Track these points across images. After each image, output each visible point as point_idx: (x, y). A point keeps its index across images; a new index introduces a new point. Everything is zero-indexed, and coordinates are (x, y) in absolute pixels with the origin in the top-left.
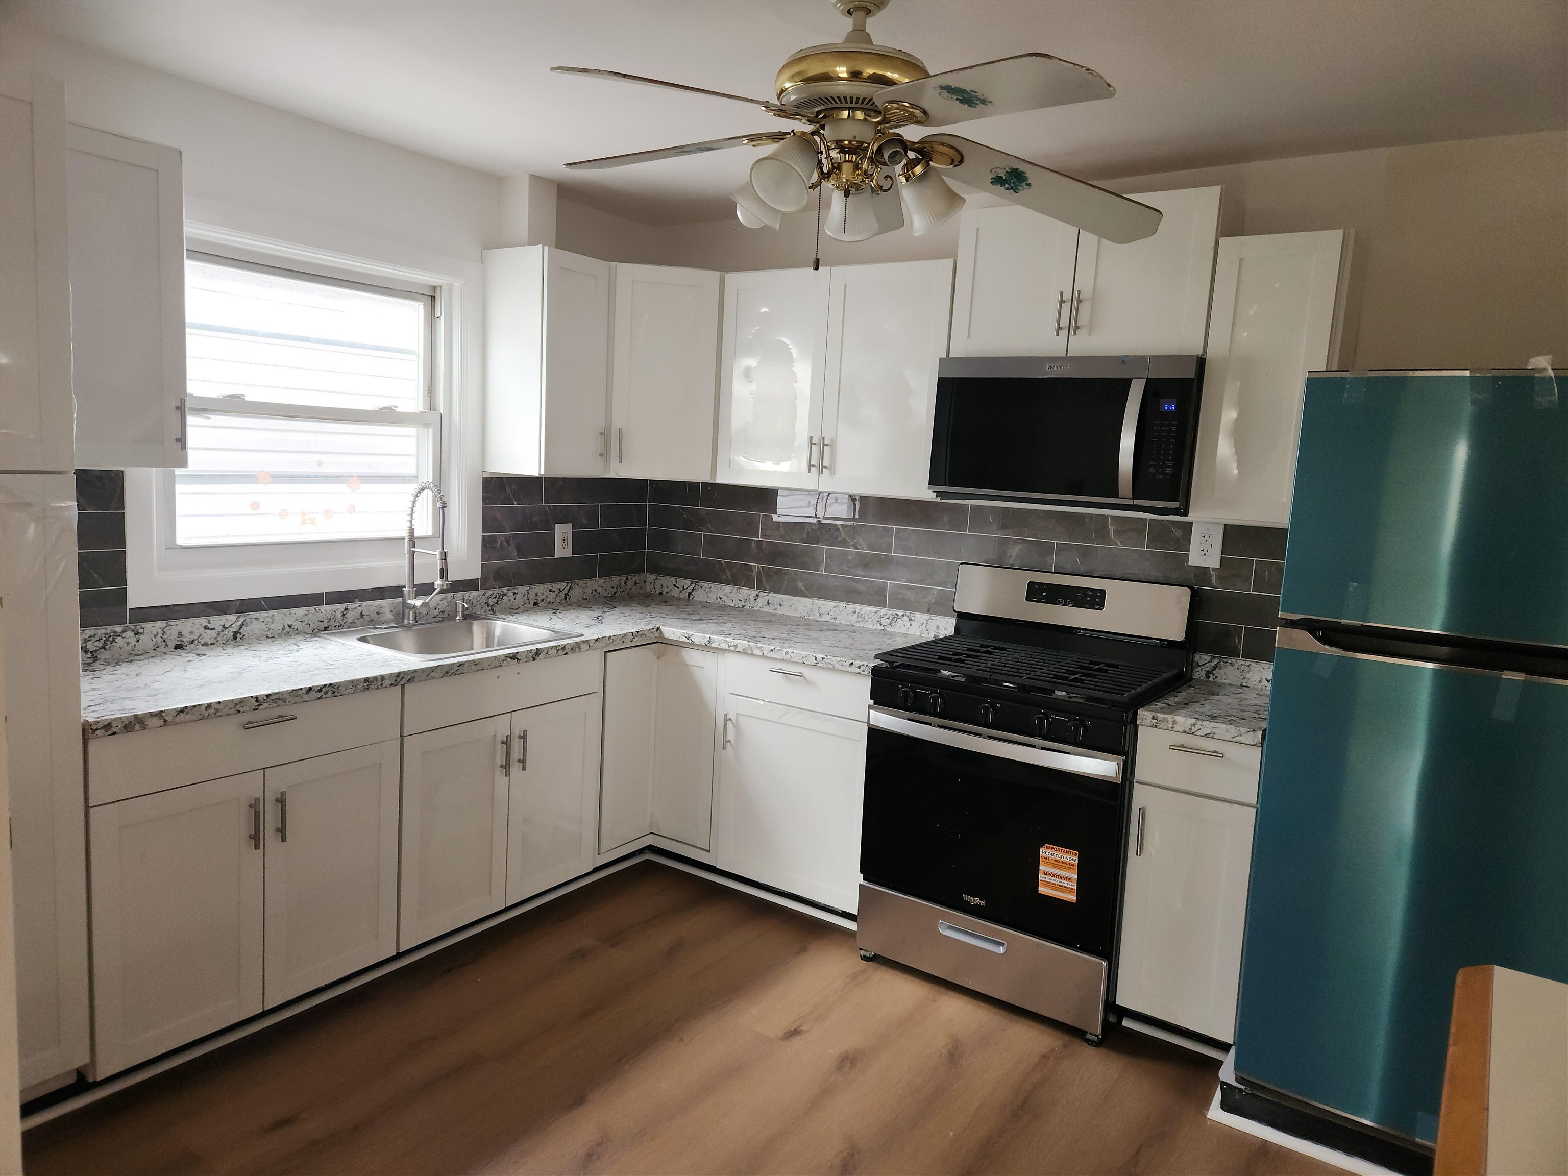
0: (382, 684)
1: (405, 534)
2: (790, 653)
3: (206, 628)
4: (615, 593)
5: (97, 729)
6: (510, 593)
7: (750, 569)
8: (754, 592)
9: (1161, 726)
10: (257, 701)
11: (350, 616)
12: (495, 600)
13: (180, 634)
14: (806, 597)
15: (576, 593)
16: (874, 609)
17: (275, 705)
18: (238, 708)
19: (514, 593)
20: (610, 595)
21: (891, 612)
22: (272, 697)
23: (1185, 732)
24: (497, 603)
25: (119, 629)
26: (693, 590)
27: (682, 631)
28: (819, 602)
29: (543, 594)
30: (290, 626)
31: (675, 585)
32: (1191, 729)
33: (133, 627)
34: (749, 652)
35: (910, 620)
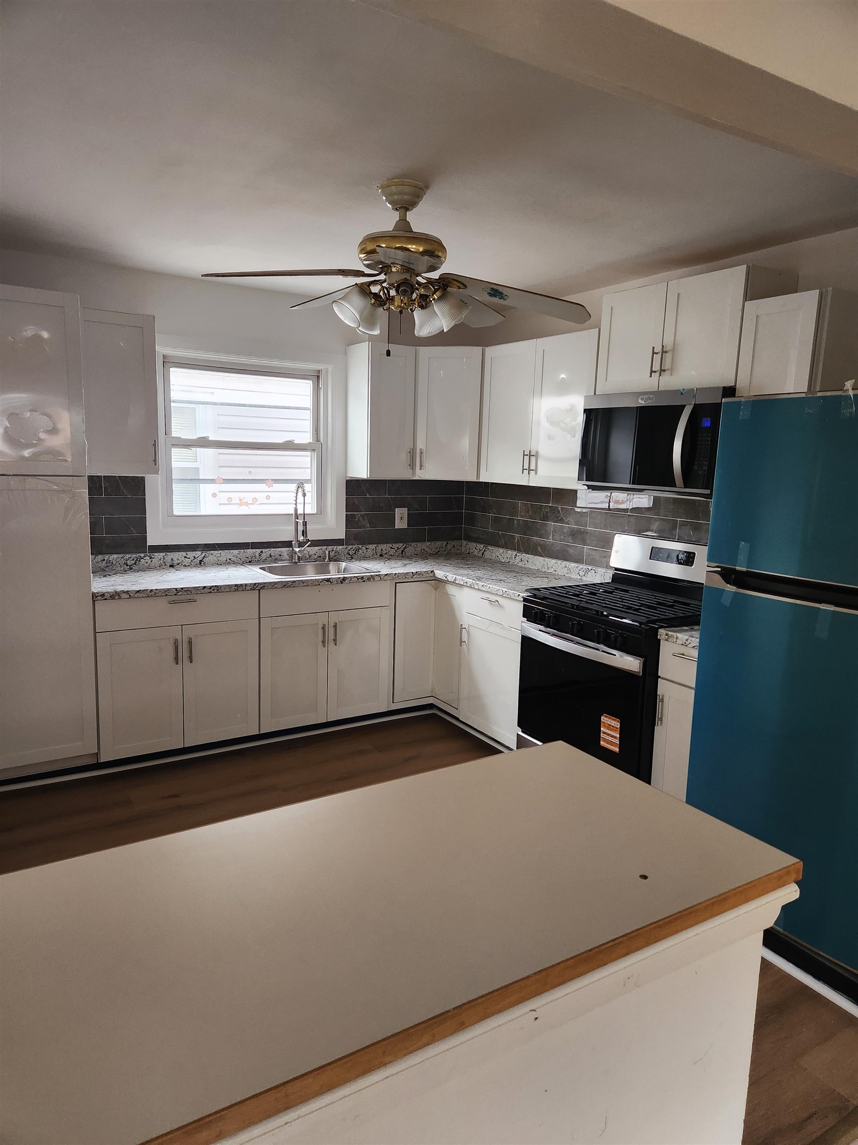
0: (245, 589)
1: (293, 512)
2: (491, 588)
3: (185, 557)
4: (439, 552)
5: (98, 596)
6: (364, 548)
7: (513, 537)
8: (514, 553)
9: (670, 640)
10: (176, 590)
11: (264, 556)
12: (354, 552)
13: (172, 559)
14: (540, 556)
15: (410, 550)
16: (576, 565)
17: (186, 593)
18: (166, 593)
19: (366, 548)
20: (434, 553)
21: (584, 567)
22: (184, 589)
23: (682, 644)
24: (355, 553)
25: (142, 555)
26: (484, 551)
27: (443, 573)
28: (547, 560)
29: (386, 550)
30: (230, 559)
31: (476, 548)
32: (685, 643)
33: (149, 555)
34: (473, 586)
35: (595, 572)
